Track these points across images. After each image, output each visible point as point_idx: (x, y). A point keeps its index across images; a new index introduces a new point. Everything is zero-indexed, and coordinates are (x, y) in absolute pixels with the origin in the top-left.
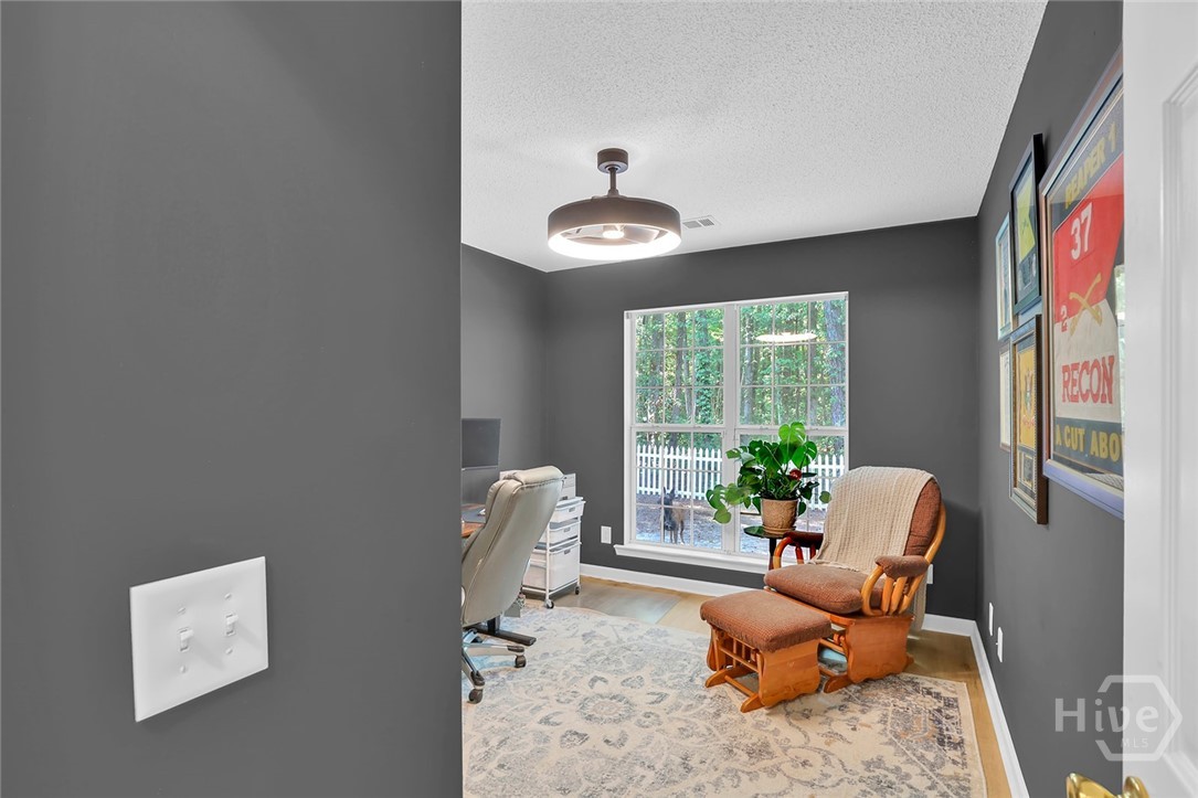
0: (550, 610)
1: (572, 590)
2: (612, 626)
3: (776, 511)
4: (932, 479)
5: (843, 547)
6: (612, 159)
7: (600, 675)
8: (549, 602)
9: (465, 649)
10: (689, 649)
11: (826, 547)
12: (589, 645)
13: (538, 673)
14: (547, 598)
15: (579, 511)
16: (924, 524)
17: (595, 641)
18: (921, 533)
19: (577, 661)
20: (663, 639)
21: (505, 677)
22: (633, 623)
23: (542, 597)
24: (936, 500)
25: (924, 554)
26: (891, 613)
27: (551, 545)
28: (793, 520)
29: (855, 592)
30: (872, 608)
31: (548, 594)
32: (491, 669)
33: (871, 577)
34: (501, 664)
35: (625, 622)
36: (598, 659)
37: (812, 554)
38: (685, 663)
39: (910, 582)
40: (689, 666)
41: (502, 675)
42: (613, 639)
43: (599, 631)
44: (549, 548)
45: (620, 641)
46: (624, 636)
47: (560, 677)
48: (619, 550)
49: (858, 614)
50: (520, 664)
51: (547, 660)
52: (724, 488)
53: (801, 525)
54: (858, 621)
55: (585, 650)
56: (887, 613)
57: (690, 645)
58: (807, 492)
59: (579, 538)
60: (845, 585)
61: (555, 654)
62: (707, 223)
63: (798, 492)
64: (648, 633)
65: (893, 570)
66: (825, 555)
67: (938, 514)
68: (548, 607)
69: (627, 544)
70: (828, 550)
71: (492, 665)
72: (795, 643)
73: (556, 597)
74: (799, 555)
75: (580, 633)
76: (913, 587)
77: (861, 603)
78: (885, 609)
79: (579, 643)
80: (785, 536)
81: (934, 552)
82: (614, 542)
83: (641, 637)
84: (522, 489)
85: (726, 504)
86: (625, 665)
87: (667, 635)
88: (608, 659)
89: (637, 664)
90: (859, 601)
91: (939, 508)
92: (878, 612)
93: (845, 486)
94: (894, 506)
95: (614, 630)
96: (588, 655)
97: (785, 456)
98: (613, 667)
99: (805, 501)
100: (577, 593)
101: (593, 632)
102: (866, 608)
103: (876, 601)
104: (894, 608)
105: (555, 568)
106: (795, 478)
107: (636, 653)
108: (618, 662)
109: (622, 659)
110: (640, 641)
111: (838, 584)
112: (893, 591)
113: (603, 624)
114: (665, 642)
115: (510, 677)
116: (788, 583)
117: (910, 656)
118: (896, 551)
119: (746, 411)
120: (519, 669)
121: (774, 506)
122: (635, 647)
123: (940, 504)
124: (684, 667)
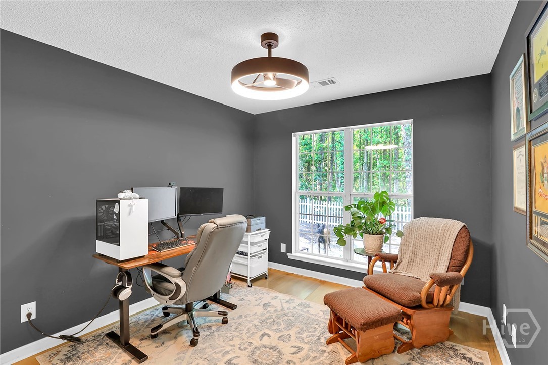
0: (250, 288)
1: (264, 277)
2: (281, 300)
3: (372, 241)
4: (464, 226)
5: (410, 262)
6: (269, 39)
7: (267, 331)
8: (249, 284)
9: (194, 313)
10: (320, 317)
11: (400, 262)
12: (265, 311)
13: (233, 328)
14: (249, 281)
15: (267, 236)
16: (460, 253)
17: (269, 309)
18: (458, 258)
19: (256, 322)
20: (307, 309)
21: (215, 329)
22: (292, 298)
23: (246, 281)
24: (467, 239)
25: (459, 271)
26: (439, 306)
27: (250, 254)
28: (381, 246)
29: (417, 294)
30: (428, 303)
31: (249, 280)
32: (209, 324)
33: (427, 285)
34: (215, 321)
35: (287, 298)
36: (268, 321)
37: (392, 267)
38: (317, 326)
39: (451, 288)
40: (319, 329)
41: (214, 328)
42: (279, 309)
43: (273, 303)
44: (249, 256)
45: (283, 310)
46: (286, 306)
47: (245, 332)
48: (290, 256)
49: (418, 307)
50: (225, 322)
51: (241, 320)
52: (343, 226)
53: (386, 250)
54: (419, 312)
55: (262, 315)
56: (437, 307)
57: (321, 314)
58: (388, 230)
59: (267, 250)
60: (410, 289)
61: (246, 317)
62: (332, 82)
63: (384, 230)
64: (300, 305)
65: (441, 282)
66: (400, 267)
67: (468, 247)
68: (249, 286)
69: (294, 254)
70: (401, 264)
71: (210, 321)
72: (378, 326)
73: (254, 280)
74: (384, 267)
75: (263, 303)
76: (453, 291)
77: (421, 301)
78: (436, 303)
79: (260, 310)
80: (376, 256)
81: (466, 270)
82: (287, 252)
83: (295, 308)
84: (217, 228)
85: (344, 235)
86: (283, 326)
87: (309, 307)
88: (274, 321)
89: (290, 326)
90: (419, 299)
91: (469, 244)
92: (431, 306)
93: (410, 228)
94: (441, 241)
95: (281, 302)
96: (263, 318)
97: (378, 209)
98: (275, 327)
99: (388, 235)
100: (266, 278)
101: (269, 303)
102: (424, 304)
103: (430, 299)
104: (441, 303)
105: (253, 266)
106: (382, 223)
107: (290, 318)
108: (279, 324)
109: (281, 322)
110: (294, 310)
111: (406, 289)
112: (441, 294)
113: (276, 298)
114: (308, 312)
115: (218, 330)
116: (376, 285)
117: (451, 330)
118: (442, 269)
119: (365, 185)
120: (223, 325)
121: (370, 238)
122: (290, 314)
123: (470, 241)
124: (316, 329)
